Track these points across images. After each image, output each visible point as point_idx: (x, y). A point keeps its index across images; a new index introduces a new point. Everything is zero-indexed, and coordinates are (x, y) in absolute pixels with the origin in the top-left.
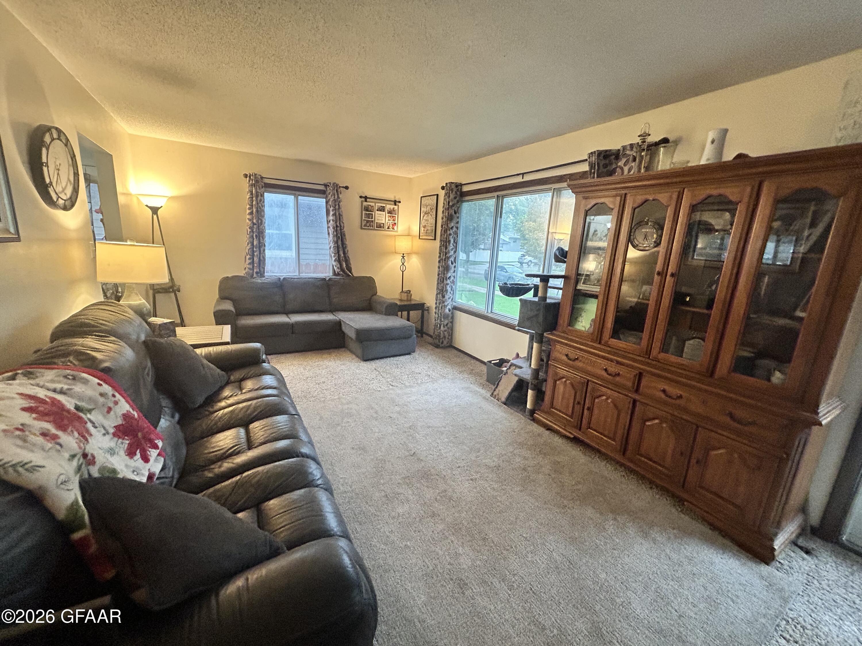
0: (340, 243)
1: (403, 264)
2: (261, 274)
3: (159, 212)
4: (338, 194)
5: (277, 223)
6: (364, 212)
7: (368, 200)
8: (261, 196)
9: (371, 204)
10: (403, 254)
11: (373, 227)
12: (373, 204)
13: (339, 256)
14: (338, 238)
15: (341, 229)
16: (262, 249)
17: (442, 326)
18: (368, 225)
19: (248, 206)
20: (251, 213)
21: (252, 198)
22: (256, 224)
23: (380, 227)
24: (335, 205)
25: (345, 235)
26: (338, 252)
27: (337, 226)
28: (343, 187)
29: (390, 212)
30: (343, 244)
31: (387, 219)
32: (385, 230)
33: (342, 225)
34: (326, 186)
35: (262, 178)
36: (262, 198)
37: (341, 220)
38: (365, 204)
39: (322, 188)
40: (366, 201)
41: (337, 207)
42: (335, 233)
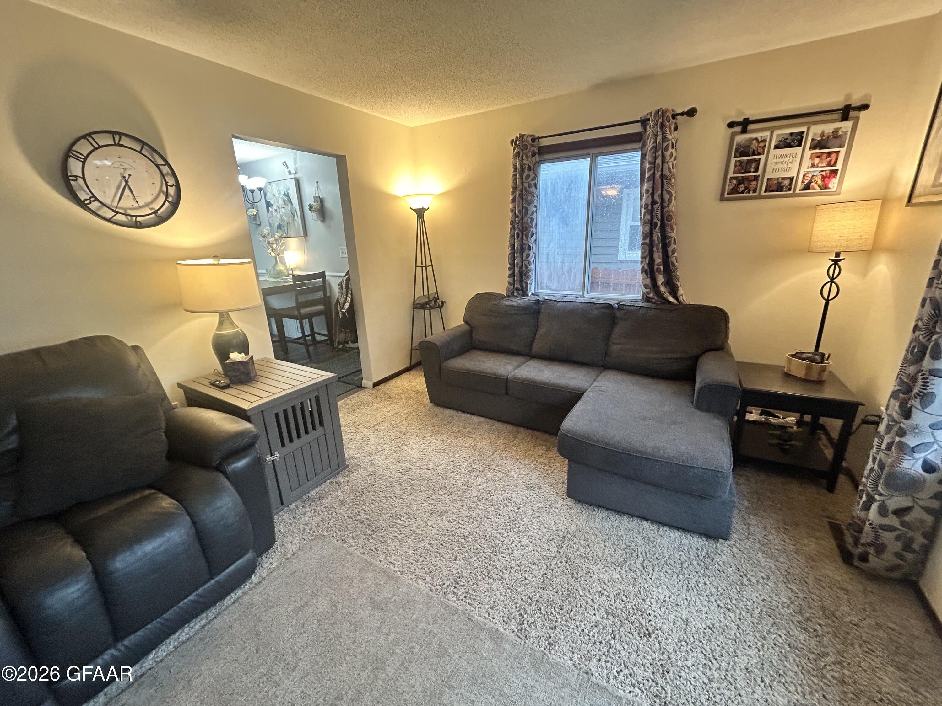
0: (657, 234)
1: (832, 280)
2: (523, 291)
3: (426, 215)
4: (663, 133)
5: (561, 211)
6: (733, 160)
7: (751, 127)
8: (530, 169)
9: (758, 135)
10: (838, 254)
11: (755, 191)
12: (767, 134)
13: (651, 263)
14: (652, 225)
15: (663, 207)
16: (525, 254)
17: (874, 507)
18: (742, 188)
19: (511, 190)
20: (514, 200)
21: (516, 175)
22: (518, 217)
23: (780, 188)
24: (655, 158)
25: (670, 218)
26: (651, 252)
27: (654, 202)
28: (682, 114)
29: (817, 145)
30: (664, 237)
31: (807, 162)
32: (795, 195)
33: (666, 197)
34: (644, 122)
35: (533, 140)
36: (531, 173)
37: (666, 187)
38: (741, 138)
39: (637, 128)
40: (744, 131)
41: (659, 161)
42: (648, 217)
